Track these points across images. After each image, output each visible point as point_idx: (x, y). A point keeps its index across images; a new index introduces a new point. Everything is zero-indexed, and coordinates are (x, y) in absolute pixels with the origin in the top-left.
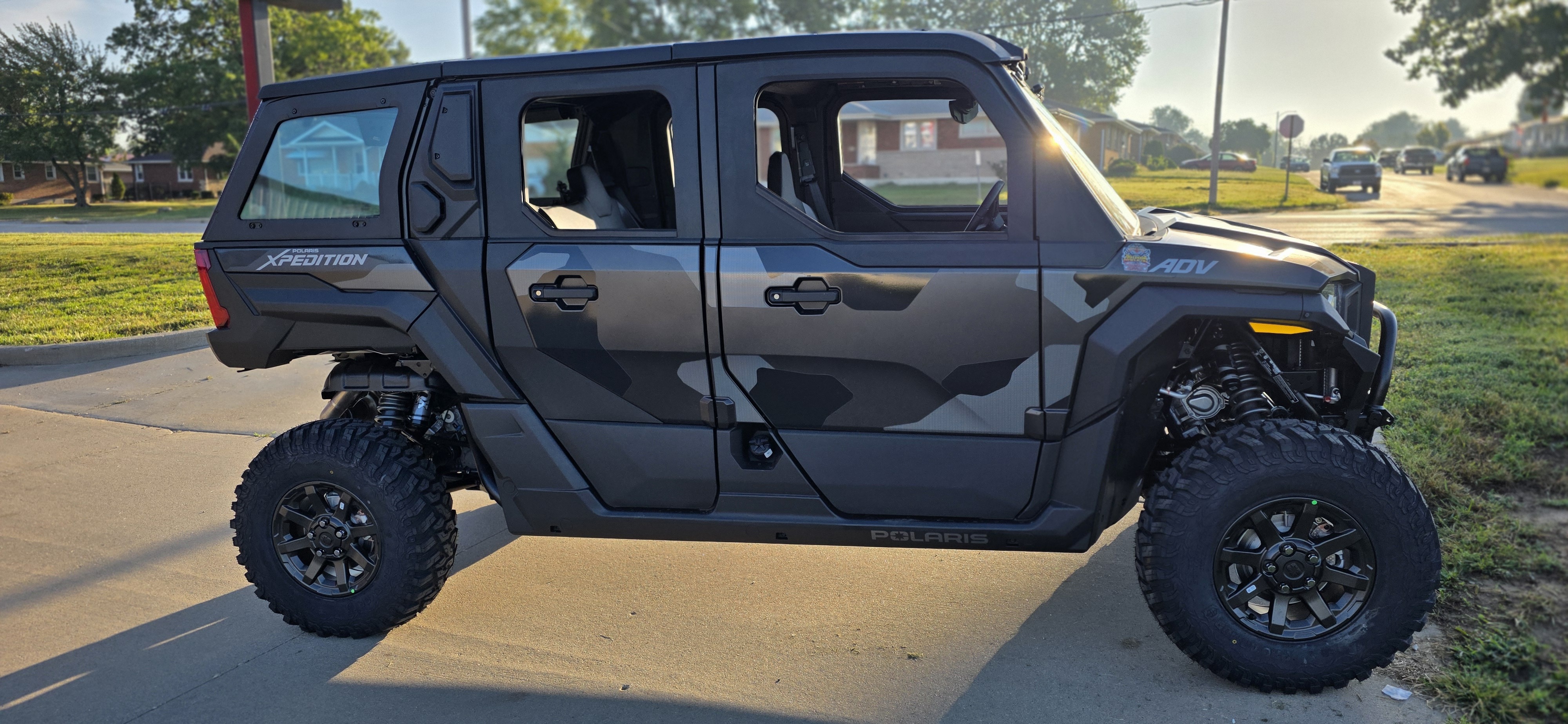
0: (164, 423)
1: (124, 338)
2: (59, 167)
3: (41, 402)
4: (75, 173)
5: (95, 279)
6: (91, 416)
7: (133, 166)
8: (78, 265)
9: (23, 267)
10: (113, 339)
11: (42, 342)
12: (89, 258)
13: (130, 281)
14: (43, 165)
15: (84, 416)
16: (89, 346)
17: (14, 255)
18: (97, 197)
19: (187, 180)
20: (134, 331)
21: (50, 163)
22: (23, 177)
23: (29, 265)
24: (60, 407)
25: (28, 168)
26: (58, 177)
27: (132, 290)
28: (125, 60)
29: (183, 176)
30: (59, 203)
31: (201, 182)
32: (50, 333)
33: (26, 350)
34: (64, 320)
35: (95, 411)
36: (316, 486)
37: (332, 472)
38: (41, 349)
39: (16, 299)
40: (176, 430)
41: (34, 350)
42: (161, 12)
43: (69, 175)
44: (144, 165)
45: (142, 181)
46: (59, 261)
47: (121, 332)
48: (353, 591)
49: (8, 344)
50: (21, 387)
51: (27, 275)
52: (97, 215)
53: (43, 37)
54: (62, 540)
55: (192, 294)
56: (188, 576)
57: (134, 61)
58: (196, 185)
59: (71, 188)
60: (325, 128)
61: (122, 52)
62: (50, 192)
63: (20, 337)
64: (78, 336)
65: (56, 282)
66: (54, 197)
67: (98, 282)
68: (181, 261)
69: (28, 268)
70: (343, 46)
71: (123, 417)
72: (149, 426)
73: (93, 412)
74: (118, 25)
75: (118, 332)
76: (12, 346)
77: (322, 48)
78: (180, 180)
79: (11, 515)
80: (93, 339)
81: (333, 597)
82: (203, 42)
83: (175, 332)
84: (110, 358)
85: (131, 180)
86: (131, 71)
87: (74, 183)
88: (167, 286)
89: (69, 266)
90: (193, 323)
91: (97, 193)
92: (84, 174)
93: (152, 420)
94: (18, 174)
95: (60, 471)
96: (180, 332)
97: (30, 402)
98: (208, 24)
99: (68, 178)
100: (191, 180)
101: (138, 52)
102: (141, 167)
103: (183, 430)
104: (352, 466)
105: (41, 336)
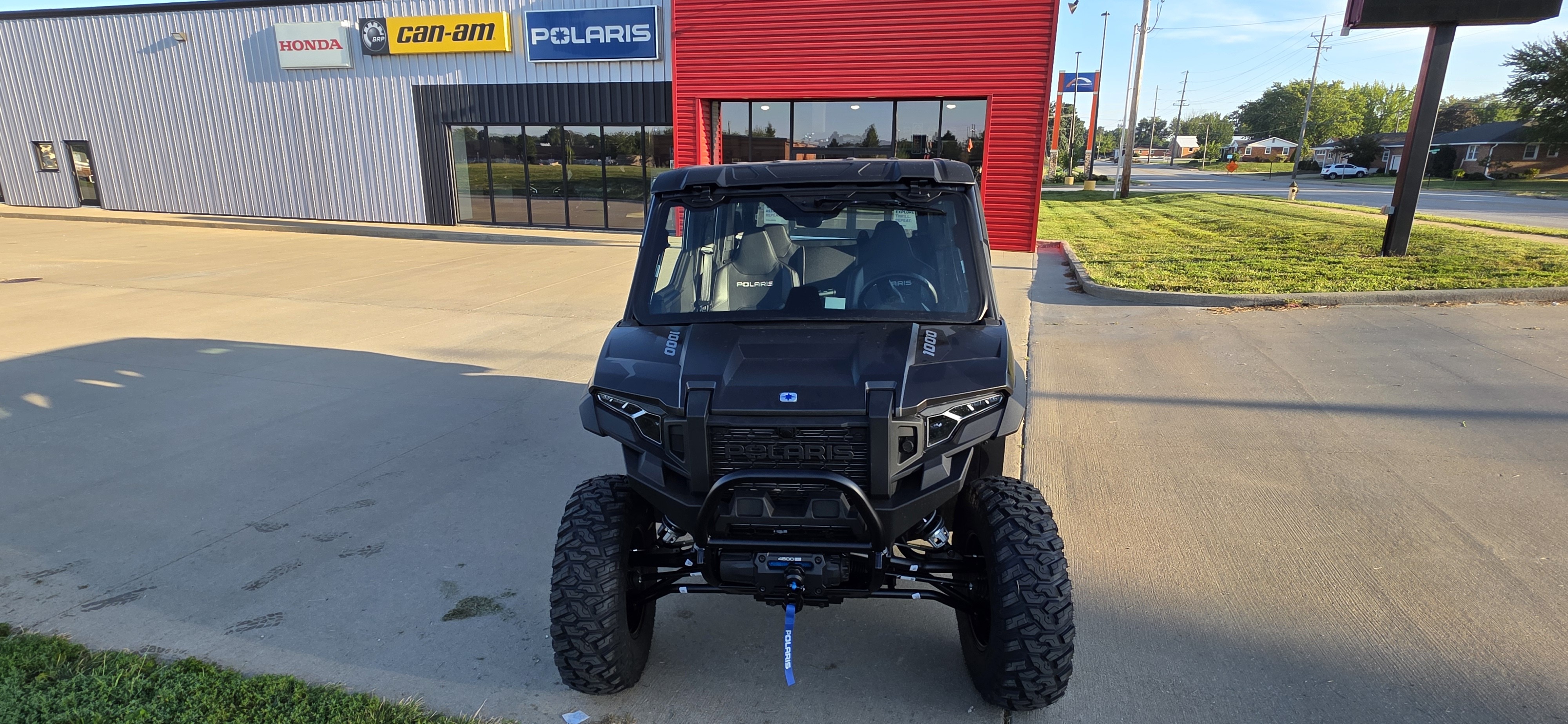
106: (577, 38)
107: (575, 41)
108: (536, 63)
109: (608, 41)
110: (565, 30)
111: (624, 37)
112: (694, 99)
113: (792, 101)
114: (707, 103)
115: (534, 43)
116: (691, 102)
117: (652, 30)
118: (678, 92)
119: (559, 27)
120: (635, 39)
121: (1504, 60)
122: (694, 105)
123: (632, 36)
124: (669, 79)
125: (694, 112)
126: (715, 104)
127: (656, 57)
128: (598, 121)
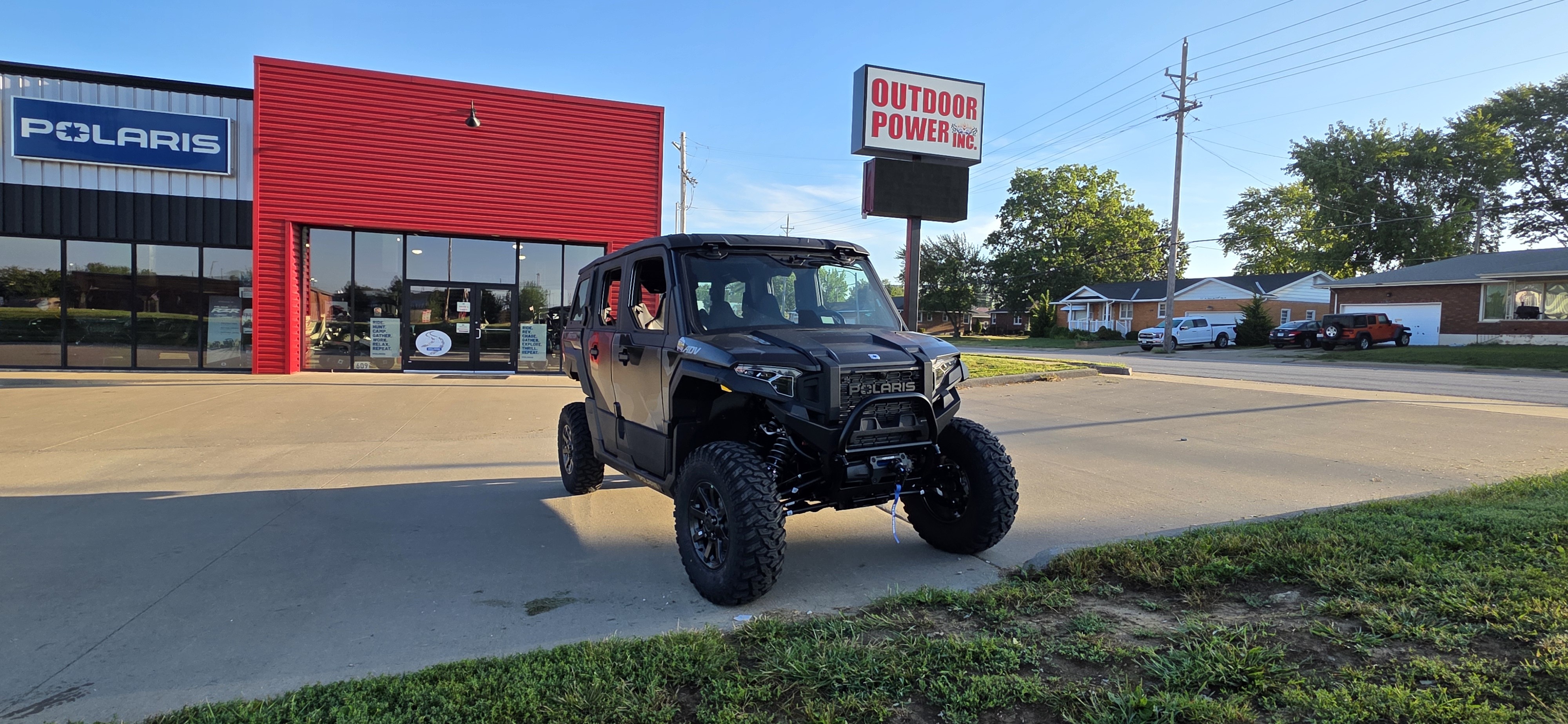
2: (948, 315)
4: (956, 318)
18: (967, 332)
19: (1019, 324)
25: (935, 315)
28: (992, 252)
30: (947, 335)
42: (1015, 223)
43: (954, 319)
52: (964, 342)
53: (949, 243)
57: (996, 253)
59: (953, 327)
60: (1085, 290)
61: (991, 247)
62: (944, 328)
66: (945, 332)
70: (1123, 235)
74: (991, 232)
77: (1108, 238)
82: (1036, 239)
86: (995, 259)
87: (954, 324)
92: (961, 319)
98: (1039, 228)
101: (999, 247)
106: (102, 138)
107: (97, 140)
108: (23, 160)
109: (154, 146)
110: (84, 128)
111: (180, 145)
112: (283, 221)
113: (405, 233)
114: (297, 228)
115: (26, 132)
116: (280, 224)
117: (223, 143)
118: (260, 212)
119: (73, 121)
120: (195, 150)
121: (896, 255)
122: (283, 228)
123: (192, 145)
124: (250, 198)
125: (283, 235)
126: (305, 230)
127: (226, 172)
128: (131, 237)
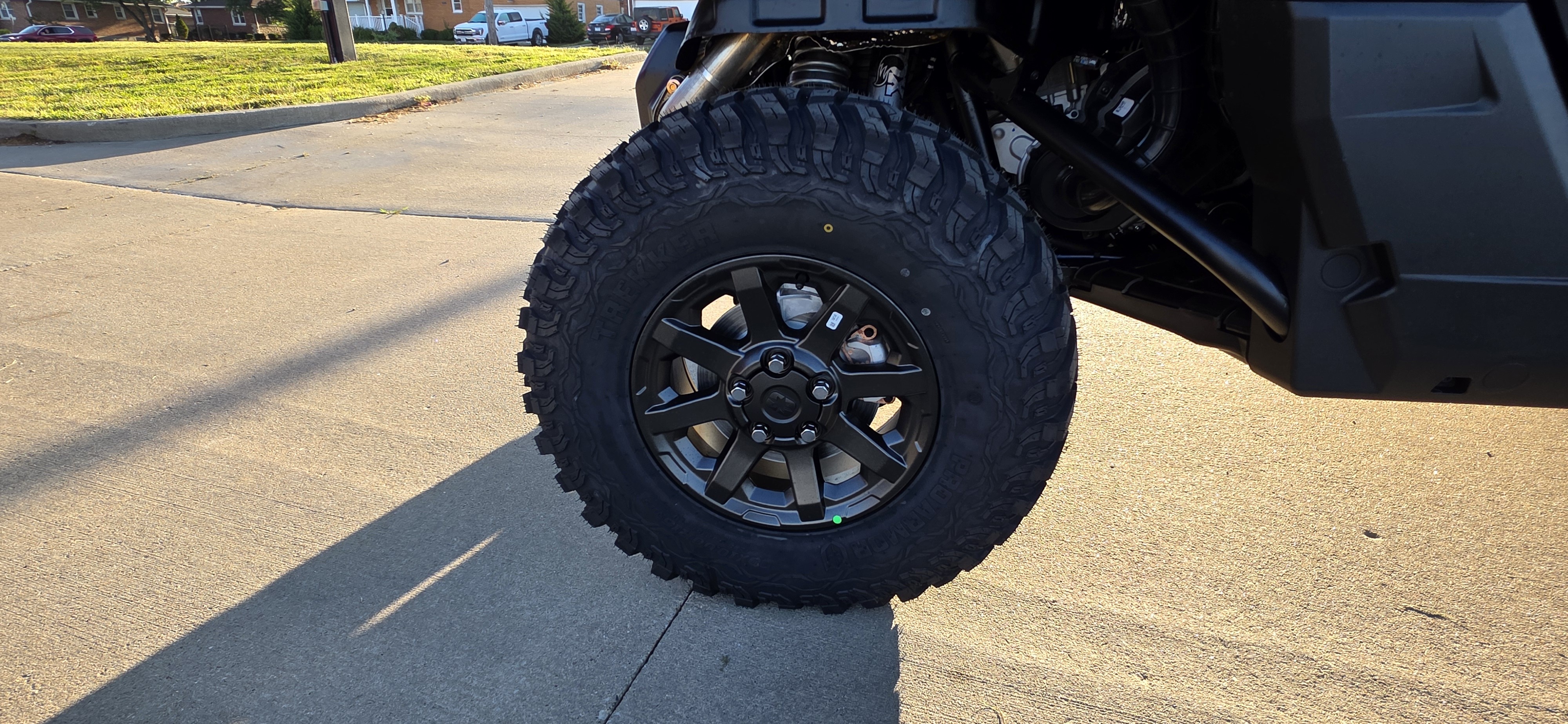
0: (264, 199)
1: (199, 114)
2: (125, 7)
3: (111, 177)
5: (163, 72)
6: (172, 192)
7: (192, 10)
8: (146, 62)
9: (91, 63)
10: (188, 115)
11: (107, 118)
12: (156, 57)
13: (200, 73)
14: (112, 5)
15: (164, 191)
16: (162, 120)
17: (80, 55)
19: (240, 23)
20: (211, 109)
21: (119, 4)
22: (96, 15)
23: (97, 62)
24: (134, 182)
25: (99, 8)
26: (127, 17)
27: (203, 79)
29: (237, 21)
31: (253, 26)
32: (115, 109)
33: (89, 125)
34: (133, 100)
35: (179, 186)
36: (764, 268)
37: (829, 228)
38: (106, 123)
39: (82, 85)
40: (281, 207)
41: (98, 124)
44: (201, 10)
45: (202, 23)
46: (127, 59)
47: (198, 110)
48: (837, 520)
49: (68, 119)
50: (86, 163)
51: (94, 70)
54: (137, 356)
55: (266, 82)
56: (369, 428)
58: (250, 28)
62: (124, 30)
63: (82, 112)
64: (147, 112)
65: (123, 74)
66: (127, 35)
67: (167, 74)
68: (249, 59)
69: (95, 64)
71: (212, 193)
72: (245, 202)
73: (174, 187)
75: (193, 110)
76: (73, 121)
78: (235, 24)
79: (60, 313)
80: (165, 114)
81: (784, 529)
83: (256, 110)
84: (189, 136)
85: (192, 23)
87: (143, 23)
88: (239, 76)
89: (136, 63)
90: (274, 103)
91: (164, 32)
92: (150, 15)
93: (247, 196)
94: (91, 14)
95: (135, 253)
96: (262, 109)
97: (96, 177)
99: (138, 20)
100: (245, 24)
102: (199, 12)
103: (289, 207)
104: (898, 209)
105: (106, 112)
